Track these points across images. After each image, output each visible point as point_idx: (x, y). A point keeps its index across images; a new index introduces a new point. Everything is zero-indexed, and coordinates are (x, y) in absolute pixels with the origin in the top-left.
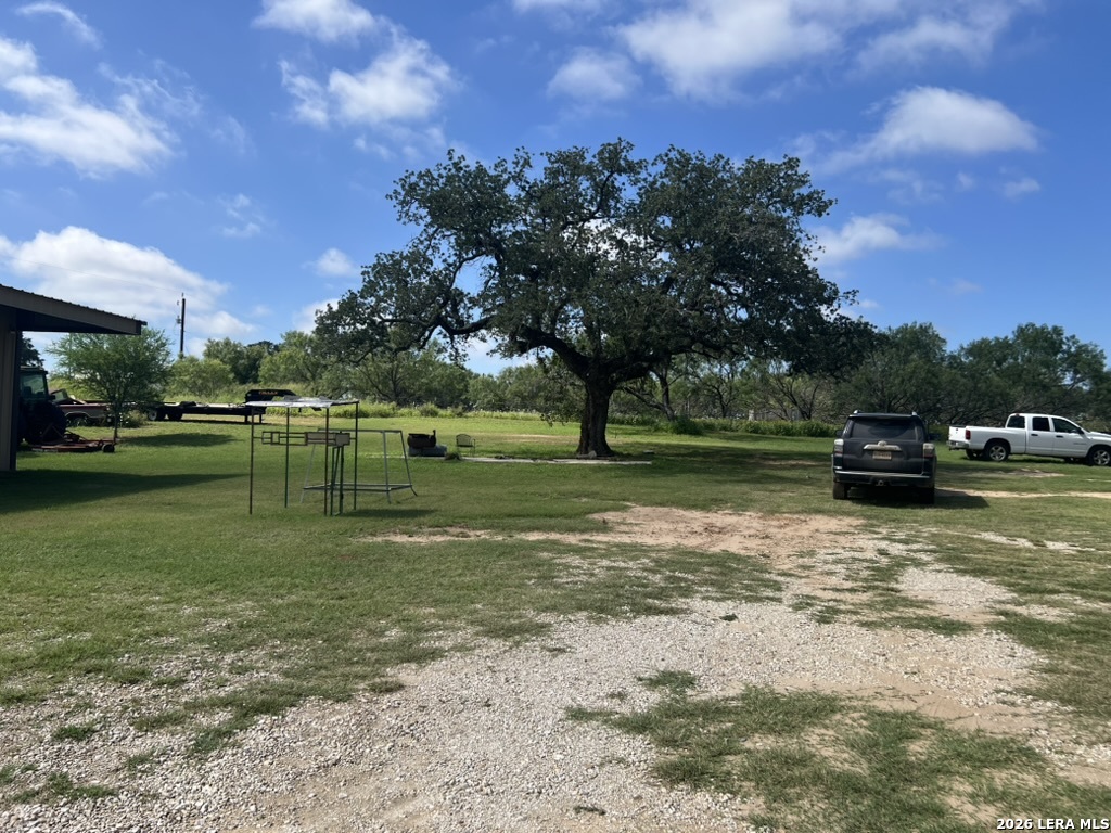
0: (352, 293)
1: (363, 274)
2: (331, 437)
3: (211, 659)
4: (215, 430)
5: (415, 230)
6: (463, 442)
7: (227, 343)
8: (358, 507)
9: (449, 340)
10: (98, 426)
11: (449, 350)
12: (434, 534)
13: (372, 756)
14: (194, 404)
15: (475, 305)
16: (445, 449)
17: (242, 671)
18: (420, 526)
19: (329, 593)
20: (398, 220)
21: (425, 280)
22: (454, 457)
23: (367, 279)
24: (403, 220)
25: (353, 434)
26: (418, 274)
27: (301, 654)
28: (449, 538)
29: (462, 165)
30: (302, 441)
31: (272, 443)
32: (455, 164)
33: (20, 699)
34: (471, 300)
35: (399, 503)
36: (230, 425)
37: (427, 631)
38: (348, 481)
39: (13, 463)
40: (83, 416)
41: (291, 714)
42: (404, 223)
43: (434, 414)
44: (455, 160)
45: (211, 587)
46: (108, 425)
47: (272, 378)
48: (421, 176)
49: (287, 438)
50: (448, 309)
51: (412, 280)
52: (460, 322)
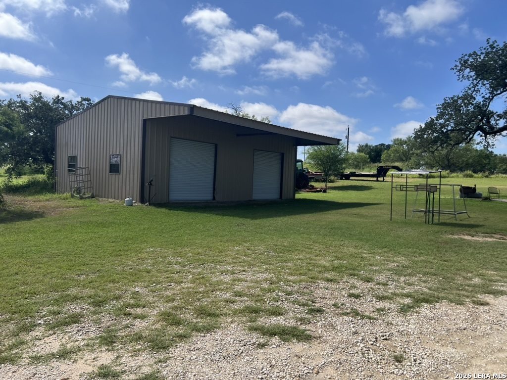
0: (432, 119)
1: (437, 108)
2: (428, 188)
3: (396, 278)
4: (365, 184)
5: (467, 83)
6: (492, 191)
7: (367, 145)
8: (440, 221)
9: (484, 138)
10: (319, 182)
11: (484, 143)
12: (486, 237)
13: (481, 330)
14: (355, 173)
15: (501, 118)
16: (481, 195)
17: (410, 285)
18: (477, 232)
19: (438, 258)
20: (458, 80)
21: (471, 108)
22: (487, 199)
23: (439, 111)
24: (461, 79)
25: (438, 187)
26: (466, 105)
27: (434, 282)
28: (494, 240)
29: (495, 45)
30: (413, 189)
31: (401, 190)
32: (491, 46)
33: (331, 280)
34: (498, 116)
35: (461, 220)
36: (370, 182)
37: (495, 282)
38: (436, 209)
39: (294, 196)
40: (313, 178)
41: (437, 305)
42: (461, 81)
43: (471, 176)
44: (491, 43)
45: (385, 249)
46: (323, 182)
47: (387, 160)
48: (470, 55)
49: (406, 188)
50: (484, 122)
51: (464, 109)
52: (491, 128)
